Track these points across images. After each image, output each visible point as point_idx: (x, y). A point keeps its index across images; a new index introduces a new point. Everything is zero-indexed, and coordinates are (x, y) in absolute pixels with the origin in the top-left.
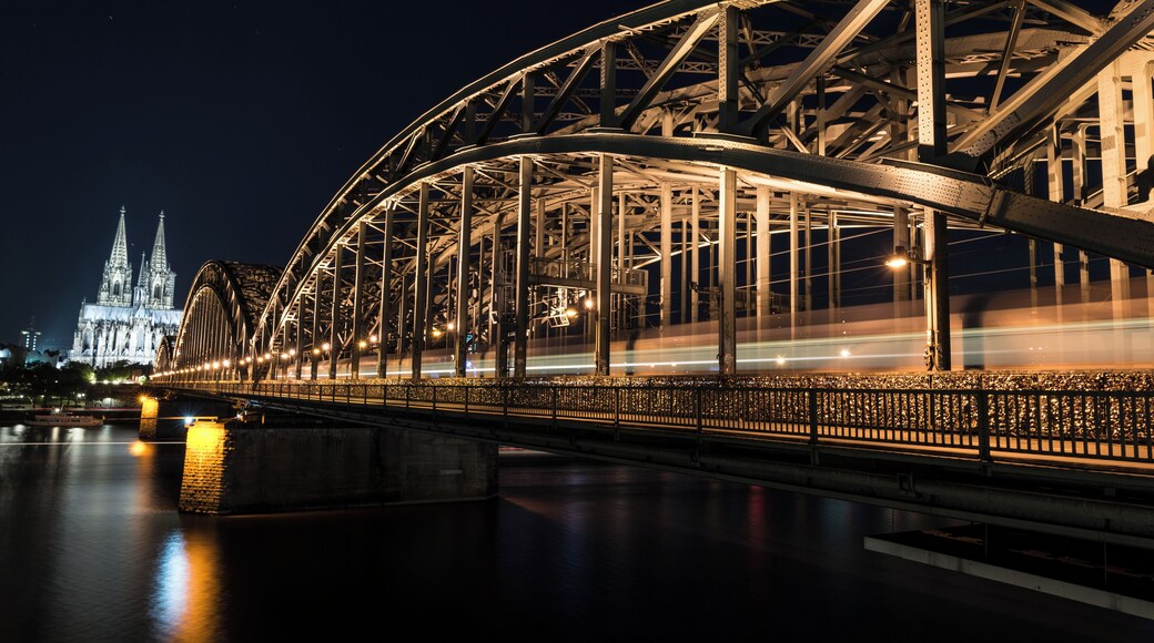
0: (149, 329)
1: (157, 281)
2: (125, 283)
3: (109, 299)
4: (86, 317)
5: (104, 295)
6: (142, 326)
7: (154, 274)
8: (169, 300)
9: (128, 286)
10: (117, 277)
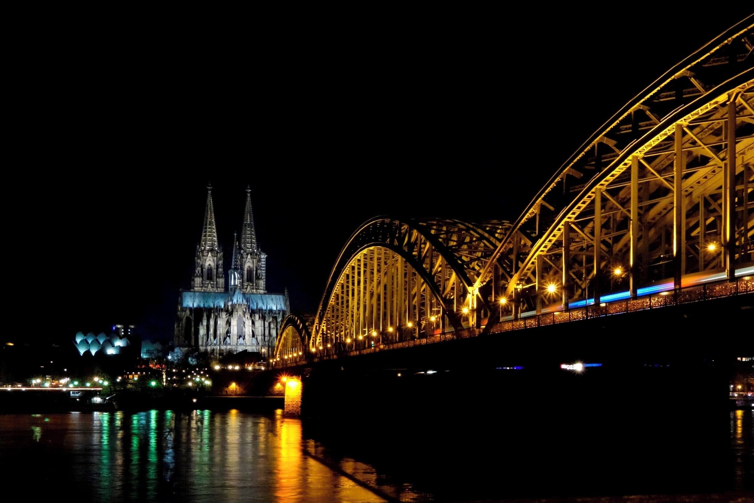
0: (247, 315)
1: (249, 264)
2: (217, 266)
3: (203, 285)
4: (185, 305)
5: (198, 280)
6: (240, 313)
7: (245, 256)
8: (262, 283)
9: (220, 270)
10: (209, 261)
